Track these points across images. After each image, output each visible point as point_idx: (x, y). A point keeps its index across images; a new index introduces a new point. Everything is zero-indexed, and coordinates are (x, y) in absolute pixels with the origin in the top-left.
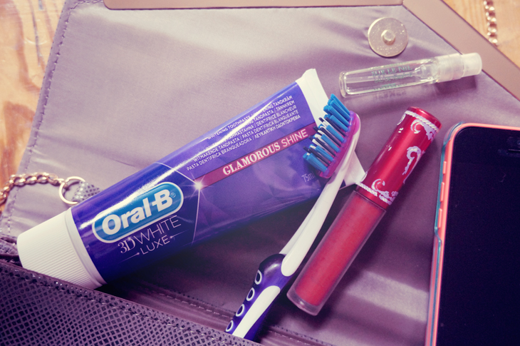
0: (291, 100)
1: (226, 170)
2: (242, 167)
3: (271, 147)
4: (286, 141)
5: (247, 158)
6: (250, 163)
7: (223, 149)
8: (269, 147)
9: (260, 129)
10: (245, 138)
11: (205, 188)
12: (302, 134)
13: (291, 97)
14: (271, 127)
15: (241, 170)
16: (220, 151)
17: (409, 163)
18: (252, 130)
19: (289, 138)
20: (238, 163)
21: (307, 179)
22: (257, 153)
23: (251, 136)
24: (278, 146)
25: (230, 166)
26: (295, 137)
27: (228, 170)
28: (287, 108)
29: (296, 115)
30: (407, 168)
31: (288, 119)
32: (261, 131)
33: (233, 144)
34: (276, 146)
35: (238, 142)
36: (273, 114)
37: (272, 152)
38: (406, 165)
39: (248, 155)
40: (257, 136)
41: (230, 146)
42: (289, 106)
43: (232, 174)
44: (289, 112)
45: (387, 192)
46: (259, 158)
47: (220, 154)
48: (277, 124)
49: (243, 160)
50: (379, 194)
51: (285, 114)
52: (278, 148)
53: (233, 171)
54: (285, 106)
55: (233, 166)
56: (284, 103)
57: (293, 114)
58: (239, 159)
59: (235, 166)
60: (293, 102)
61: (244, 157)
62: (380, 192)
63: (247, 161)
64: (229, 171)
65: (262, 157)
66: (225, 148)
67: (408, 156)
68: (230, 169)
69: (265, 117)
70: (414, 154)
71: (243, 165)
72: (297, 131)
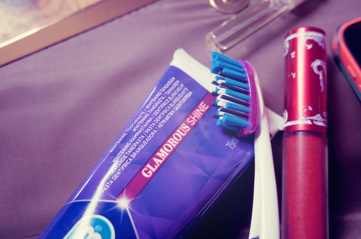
0: (175, 81)
1: (146, 172)
2: (161, 161)
3: (181, 130)
4: (191, 119)
5: (161, 150)
6: (167, 154)
7: (132, 153)
8: (178, 131)
9: (160, 118)
10: (149, 133)
11: (132, 202)
12: (203, 107)
13: (173, 78)
14: (169, 112)
15: (162, 165)
16: (129, 156)
17: (321, 78)
18: (152, 121)
19: (193, 116)
20: (155, 160)
21: (232, 146)
22: (169, 141)
23: (154, 128)
24: (187, 127)
25: (148, 166)
26: (198, 113)
27: (148, 172)
28: (175, 89)
29: (187, 92)
30: (322, 84)
31: (182, 98)
32: (161, 120)
33: (140, 144)
34: (185, 128)
35: (144, 139)
36: (165, 99)
37: (183, 135)
38: (319, 81)
39: (161, 147)
40: (160, 126)
41: (138, 146)
42: (177, 87)
43: (154, 174)
44: (180, 92)
45: (319, 115)
46: (174, 146)
47: (131, 160)
48: (174, 106)
49: (158, 154)
50: (312, 121)
51: (177, 96)
52: (187, 129)
53: (154, 170)
54: (172, 88)
55: (150, 165)
56: (170, 86)
57: (184, 92)
58: (154, 155)
59: (153, 164)
60: (178, 82)
61: (158, 150)
62: (312, 118)
63: (163, 153)
64: (150, 172)
65: (177, 143)
66: (134, 151)
67: (316, 71)
68: (149, 169)
69: (159, 105)
70: (320, 68)
71: (161, 159)
72: (196, 106)
